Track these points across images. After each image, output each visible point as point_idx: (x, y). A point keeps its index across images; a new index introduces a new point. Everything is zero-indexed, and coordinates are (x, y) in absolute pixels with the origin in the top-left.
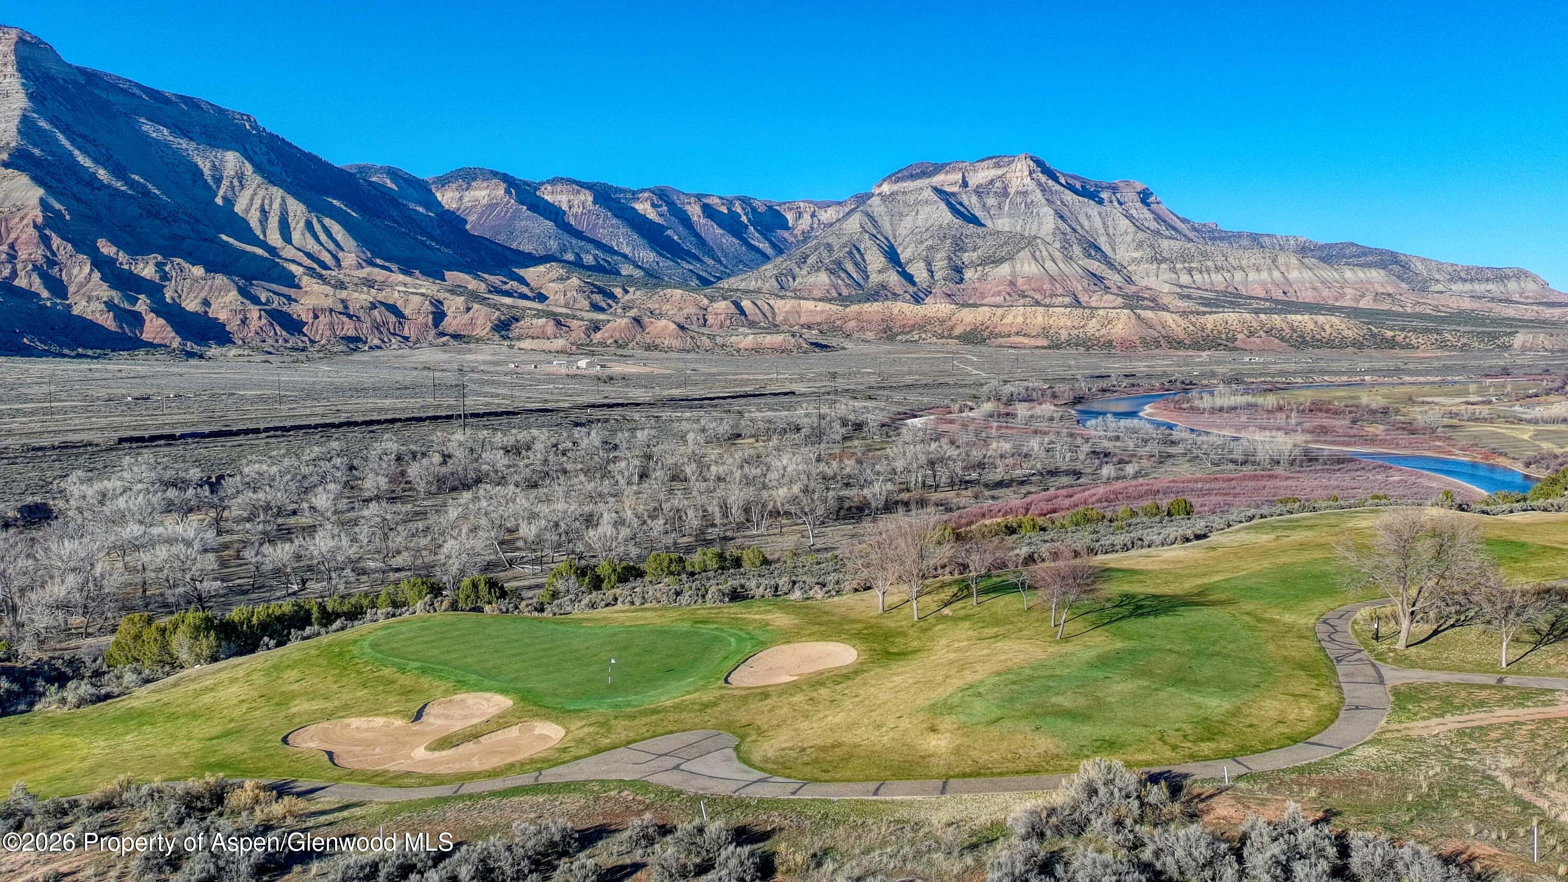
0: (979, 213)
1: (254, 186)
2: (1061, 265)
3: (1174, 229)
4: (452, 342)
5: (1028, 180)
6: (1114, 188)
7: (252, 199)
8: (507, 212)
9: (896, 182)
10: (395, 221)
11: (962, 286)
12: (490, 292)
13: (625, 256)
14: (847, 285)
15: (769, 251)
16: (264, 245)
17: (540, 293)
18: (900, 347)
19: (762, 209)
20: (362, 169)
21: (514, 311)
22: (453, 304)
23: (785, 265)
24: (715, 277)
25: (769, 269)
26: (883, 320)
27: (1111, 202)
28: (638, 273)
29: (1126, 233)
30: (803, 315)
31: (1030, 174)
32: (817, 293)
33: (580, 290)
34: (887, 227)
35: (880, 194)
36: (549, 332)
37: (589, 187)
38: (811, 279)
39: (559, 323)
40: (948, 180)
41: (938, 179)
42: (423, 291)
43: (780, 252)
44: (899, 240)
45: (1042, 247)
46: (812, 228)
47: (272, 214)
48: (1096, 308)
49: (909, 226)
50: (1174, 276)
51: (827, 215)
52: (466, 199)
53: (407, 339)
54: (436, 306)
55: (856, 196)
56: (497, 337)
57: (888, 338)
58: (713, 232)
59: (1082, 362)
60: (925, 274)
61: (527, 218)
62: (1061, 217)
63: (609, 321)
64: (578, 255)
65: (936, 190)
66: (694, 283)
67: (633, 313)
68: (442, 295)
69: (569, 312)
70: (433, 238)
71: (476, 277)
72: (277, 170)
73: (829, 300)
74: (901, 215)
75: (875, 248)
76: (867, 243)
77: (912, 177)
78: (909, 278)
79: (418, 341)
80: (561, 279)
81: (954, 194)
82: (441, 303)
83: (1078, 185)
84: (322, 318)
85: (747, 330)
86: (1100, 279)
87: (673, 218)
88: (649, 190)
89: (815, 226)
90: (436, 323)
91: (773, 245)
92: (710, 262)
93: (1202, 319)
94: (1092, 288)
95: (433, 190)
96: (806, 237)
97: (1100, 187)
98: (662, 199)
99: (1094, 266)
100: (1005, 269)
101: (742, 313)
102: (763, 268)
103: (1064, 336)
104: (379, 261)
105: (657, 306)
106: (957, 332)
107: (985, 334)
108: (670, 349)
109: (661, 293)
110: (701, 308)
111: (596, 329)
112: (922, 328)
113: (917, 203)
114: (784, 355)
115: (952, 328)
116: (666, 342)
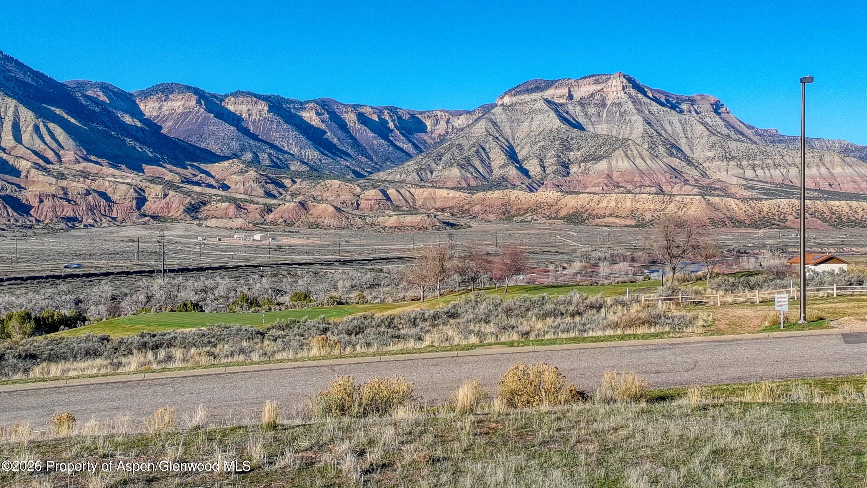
0: (582, 120)
2: (649, 161)
3: (741, 133)
4: (152, 221)
5: (621, 94)
6: (691, 101)
8: (198, 118)
9: (515, 95)
10: (106, 126)
11: (568, 178)
12: (183, 182)
13: (294, 155)
14: (475, 178)
15: (411, 150)
17: (223, 184)
18: (515, 226)
19: (406, 117)
21: (202, 197)
22: (154, 191)
23: (424, 162)
24: (367, 171)
25: (411, 165)
26: (503, 205)
27: (690, 112)
28: (304, 168)
29: (702, 136)
30: (437, 200)
31: (624, 89)
32: (449, 184)
33: (257, 181)
34: (507, 131)
35: (502, 105)
36: (231, 214)
37: (265, 99)
38: (446, 173)
39: (239, 207)
40: (557, 94)
41: (549, 93)
42: (129, 181)
43: (421, 151)
44: (517, 141)
45: (633, 147)
46: (447, 133)
47: (7, 119)
48: (674, 195)
49: (525, 131)
50: (741, 171)
51: (459, 122)
52: (164, 109)
53: (114, 219)
54: (138, 193)
55: (483, 107)
56: (188, 217)
57: (506, 219)
58: (366, 135)
60: (539, 169)
61: (214, 124)
62: (649, 123)
63: (279, 205)
64: (255, 153)
65: (548, 102)
66: (349, 175)
67: (300, 198)
68: (143, 184)
69: (247, 198)
70: (137, 139)
71: (173, 170)
73: (459, 189)
74: (519, 121)
75: (498, 148)
76: (491, 144)
77: (528, 91)
78: (525, 172)
79: (124, 220)
80: (241, 172)
81: (562, 105)
82: (143, 191)
83: (663, 99)
84: (46, 202)
85: (392, 213)
86: (680, 173)
87: (333, 124)
88: (314, 101)
89: (450, 130)
90: (139, 207)
91: (416, 146)
92: (364, 159)
93: (759, 204)
94: (674, 180)
95: (138, 101)
96: (442, 139)
97: (680, 100)
98: (325, 109)
99: (676, 162)
100: (602, 165)
101: (388, 198)
102: (407, 164)
103: (648, 217)
104: (93, 158)
105: (319, 194)
106: (562, 214)
107: (585, 216)
108: (329, 227)
109: (323, 183)
110: (354, 195)
111: (270, 211)
112: (534, 211)
113: (532, 112)
114: (421, 232)
115: (558, 211)
116: (326, 222)
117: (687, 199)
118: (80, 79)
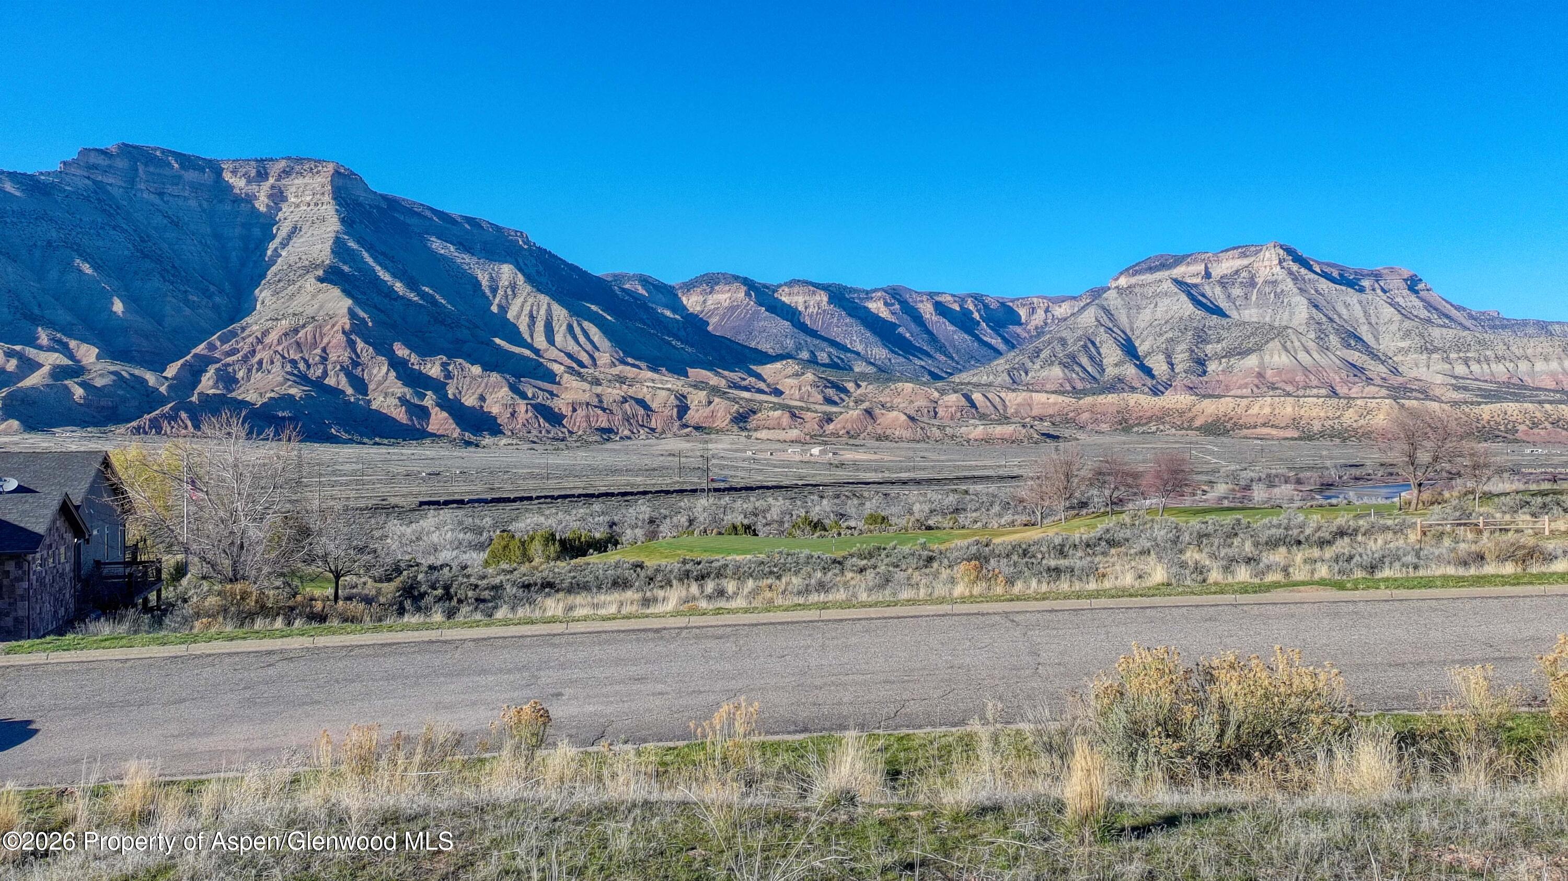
0: (1223, 304)
1: (525, 294)
2: (1316, 355)
3: (1448, 317)
4: (695, 433)
5: (1277, 269)
6: (1376, 276)
7: (522, 307)
8: (747, 313)
9: (1134, 275)
10: (645, 324)
11: (1205, 378)
12: (730, 387)
13: (857, 353)
14: (1081, 378)
15: (1001, 347)
16: (530, 347)
17: (776, 389)
18: (1137, 438)
19: (994, 305)
21: (752, 405)
22: (697, 398)
23: (1017, 360)
24: (946, 372)
25: (1001, 364)
26: (1118, 412)
27: (1373, 290)
28: (870, 369)
29: (1391, 321)
30: (1035, 407)
31: (1280, 262)
32: (1050, 386)
33: (814, 385)
34: (1124, 321)
35: (1117, 287)
36: (785, 424)
37: (825, 288)
38: (1045, 373)
39: (793, 415)
40: (1190, 272)
41: (1178, 271)
42: (669, 386)
43: (1012, 347)
44: (1137, 333)
45: (1294, 338)
46: (1046, 324)
47: (539, 319)
48: (1354, 398)
49: (1147, 319)
50: (1448, 367)
51: (1061, 310)
52: (709, 302)
53: (653, 430)
54: (681, 401)
55: (1092, 290)
56: (736, 428)
57: (1124, 429)
58: (946, 329)
59: (1336, 452)
60: (1165, 367)
61: (765, 319)
62: (1316, 306)
63: (841, 413)
64: (812, 353)
65: (1178, 282)
66: (924, 378)
67: (866, 405)
68: (686, 390)
69: (803, 404)
70: (678, 338)
71: (717, 374)
72: (543, 280)
73: (1062, 393)
74: (1139, 308)
75: (1111, 341)
76: (1101, 336)
77: (1151, 270)
78: (1147, 371)
79: (664, 432)
80: (797, 375)
81: (1196, 286)
82: (685, 397)
83: (1335, 274)
84: (579, 411)
85: (977, 422)
86: (1361, 370)
87: (905, 316)
88: (882, 289)
89: (1049, 321)
90: (680, 416)
91: (1006, 341)
92: (942, 358)
93: (1477, 410)
94: (1352, 379)
95: (680, 295)
96: (1040, 332)
97: (1361, 275)
98: (895, 298)
99: (1355, 356)
100: (1252, 361)
101: (973, 405)
102: (995, 363)
103: (1317, 427)
104: (630, 360)
105: (888, 399)
106: (1197, 423)
107: (1229, 426)
108: (901, 439)
109: (893, 387)
110: (931, 401)
111: (830, 420)
112: (1160, 419)
113: (1156, 295)
114: (1014, 445)
115: (1192, 419)
116: (897, 433)
117: (1373, 404)
118: (618, 271)
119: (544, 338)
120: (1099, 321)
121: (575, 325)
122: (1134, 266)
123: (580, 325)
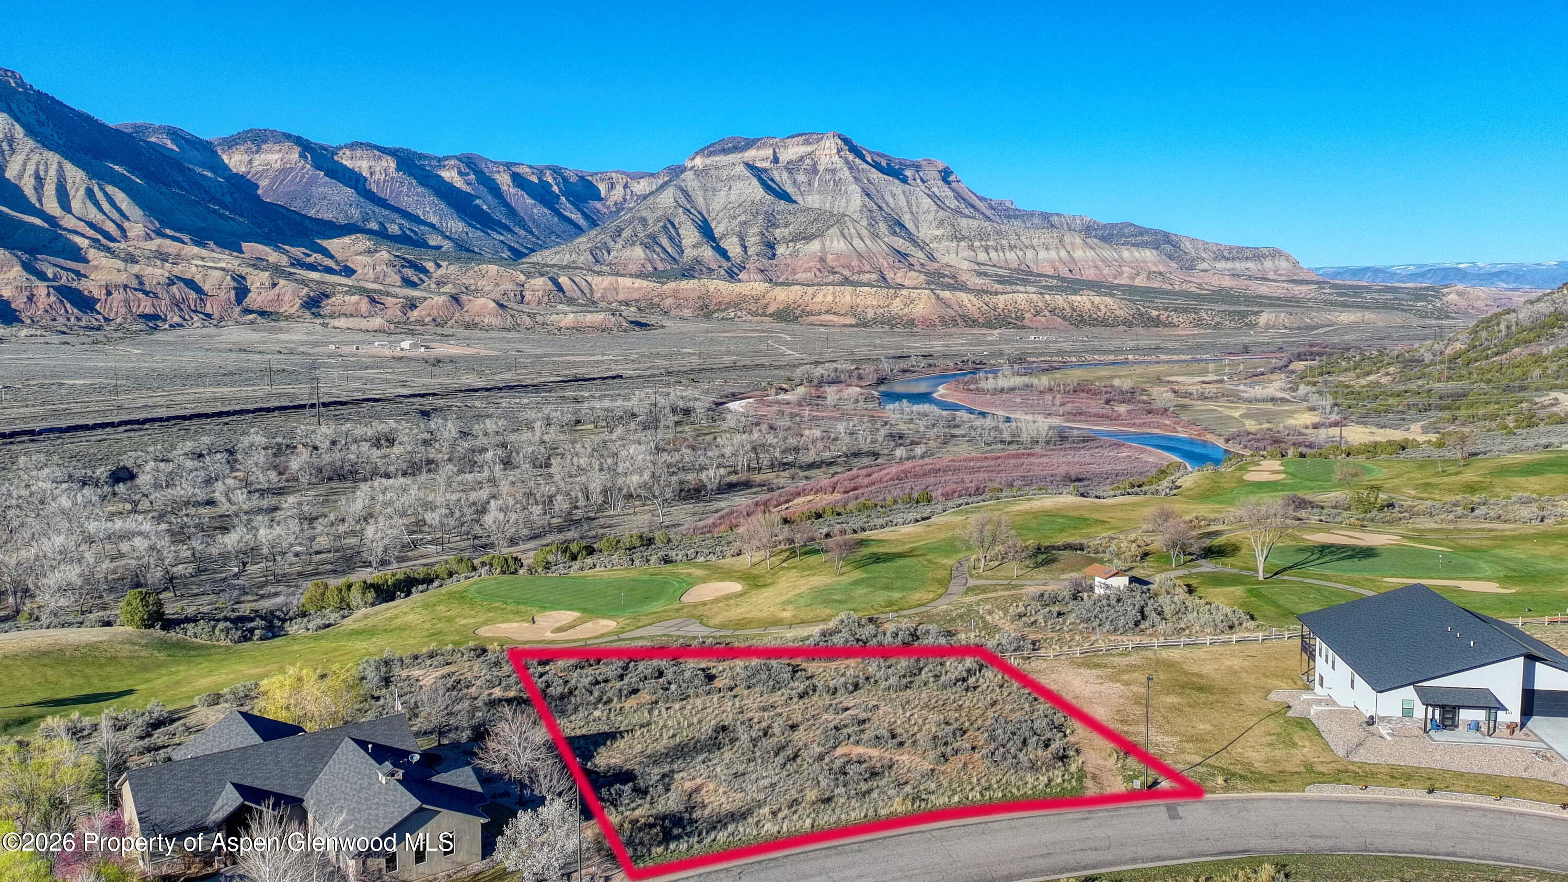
0: (790, 189)
1: (27, 150)
2: (868, 242)
3: (974, 208)
4: (260, 320)
5: (836, 158)
6: (915, 166)
7: (24, 165)
8: (303, 177)
9: (709, 156)
10: (181, 188)
11: (774, 262)
12: (292, 265)
13: (432, 226)
14: (662, 260)
15: (582, 222)
16: (41, 214)
17: (346, 266)
18: (717, 325)
19: (573, 179)
20: (139, 128)
21: (324, 287)
22: (257, 280)
23: (599, 238)
24: (527, 248)
25: (583, 242)
26: (699, 298)
27: (915, 180)
28: (447, 245)
29: (928, 211)
30: (621, 291)
31: (838, 152)
32: (633, 268)
33: (390, 264)
34: (700, 202)
35: (693, 167)
36: (363, 310)
37: (393, 153)
38: (627, 253)
39: (373, 301)
40: (759, 156)
41: (750, 155)
42: (223, 265)
43: (594, 224)
44: (713, 215)
45: (850, 225)
46: (625, 200)
47: (48, 180)
48: (900, 287)
49: (722, 202)
50: (972, 254)
51: (641, 187)
52: (256, 163)
53: (209, 316)
54: (238, 282)
55: (669, 168)
56: (308, 314)
57: (704, 316)
58: (524, 202)
59: (887, 341)
60: (739, 249)
61: (323, 184)
62: (868, 195)
63: (425, 299)
64: (381, 224)
65: (750, 166)
66: (506, 254)
67: (448, 289)
68: (243, 270)
69: (381, 287)
70: (226, 207)
71: (277, 249)
72: (47, 131)
73: (646, 276)
74: (714, 190)
75: (689, 223)
76: (681, 218)
77: (725, 151)
78: (723, 253)
79: (221, 319)
80: (369, 252)
81: (765, 170)
82: (244, 278)
83: (884, 163)
84: (115, 294)
85: (566, 308)
86: (905, 256)
87: (481, 187)
88: (456, 157)
89: (628, 197)
90: (239, 301)
91: (586, 216)
92: (522, 232)
93: (995, 299)
94: (897, 264)
95: (219, 152)
96: (619, 207)
97: (904, 165)
98: (469, 167)
99: (900, 243)
100: (815, 246)
101: (560, 288)
102: (577, 241)
103: (870, 314)
104: (168, 232)
105: (472, 282)
106: (770, 310)
107: (798, 312)
108: (490, 328)
109: (476, 268)
110: (518, 284)
111: (413, 306)
112: (737, 306)
113: (730, 178)
114: (605, 334)
115: (766, 306)
116: (486, 320)
117: (915, 294)
118: (139, 121)
119: (56, 205)
120: (677, 202)
121: (96, 189)
122: (709, 147)
123: (102, 189)
